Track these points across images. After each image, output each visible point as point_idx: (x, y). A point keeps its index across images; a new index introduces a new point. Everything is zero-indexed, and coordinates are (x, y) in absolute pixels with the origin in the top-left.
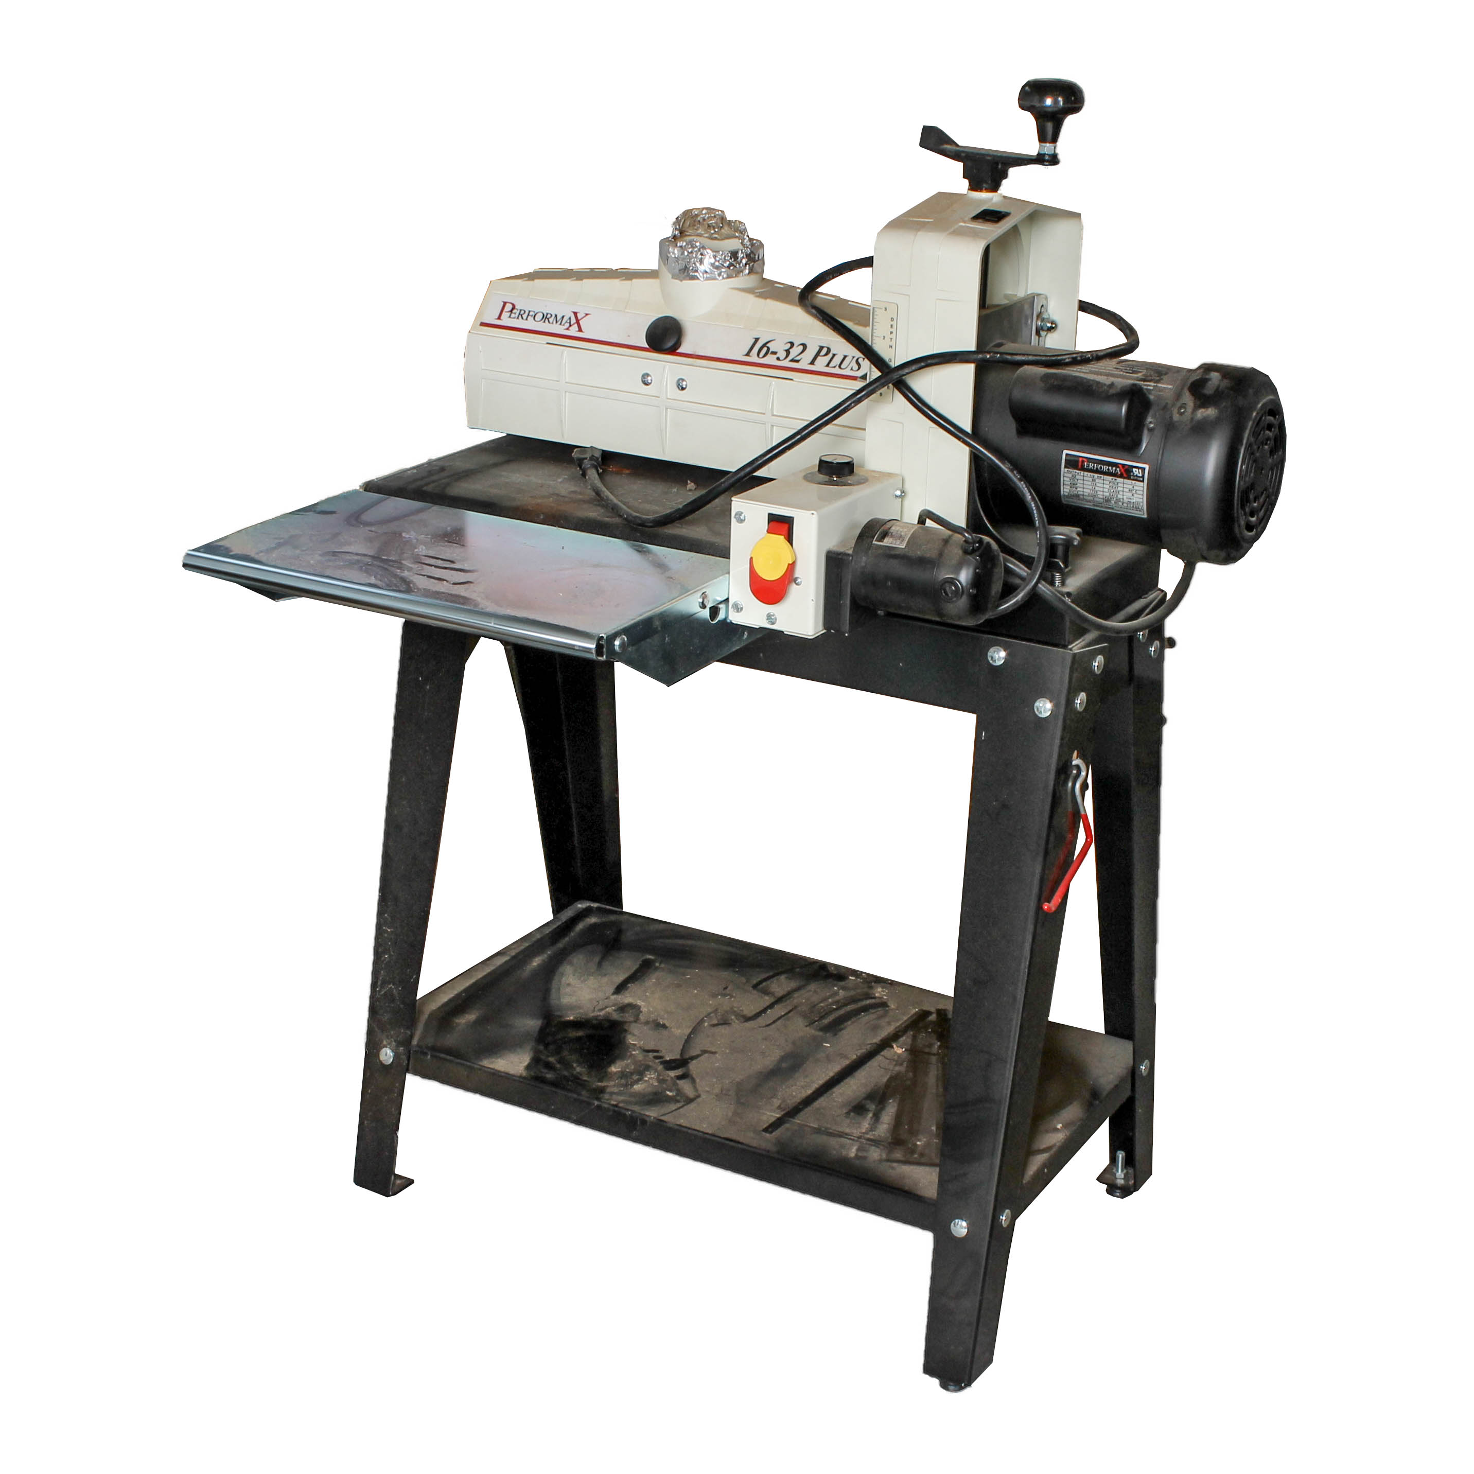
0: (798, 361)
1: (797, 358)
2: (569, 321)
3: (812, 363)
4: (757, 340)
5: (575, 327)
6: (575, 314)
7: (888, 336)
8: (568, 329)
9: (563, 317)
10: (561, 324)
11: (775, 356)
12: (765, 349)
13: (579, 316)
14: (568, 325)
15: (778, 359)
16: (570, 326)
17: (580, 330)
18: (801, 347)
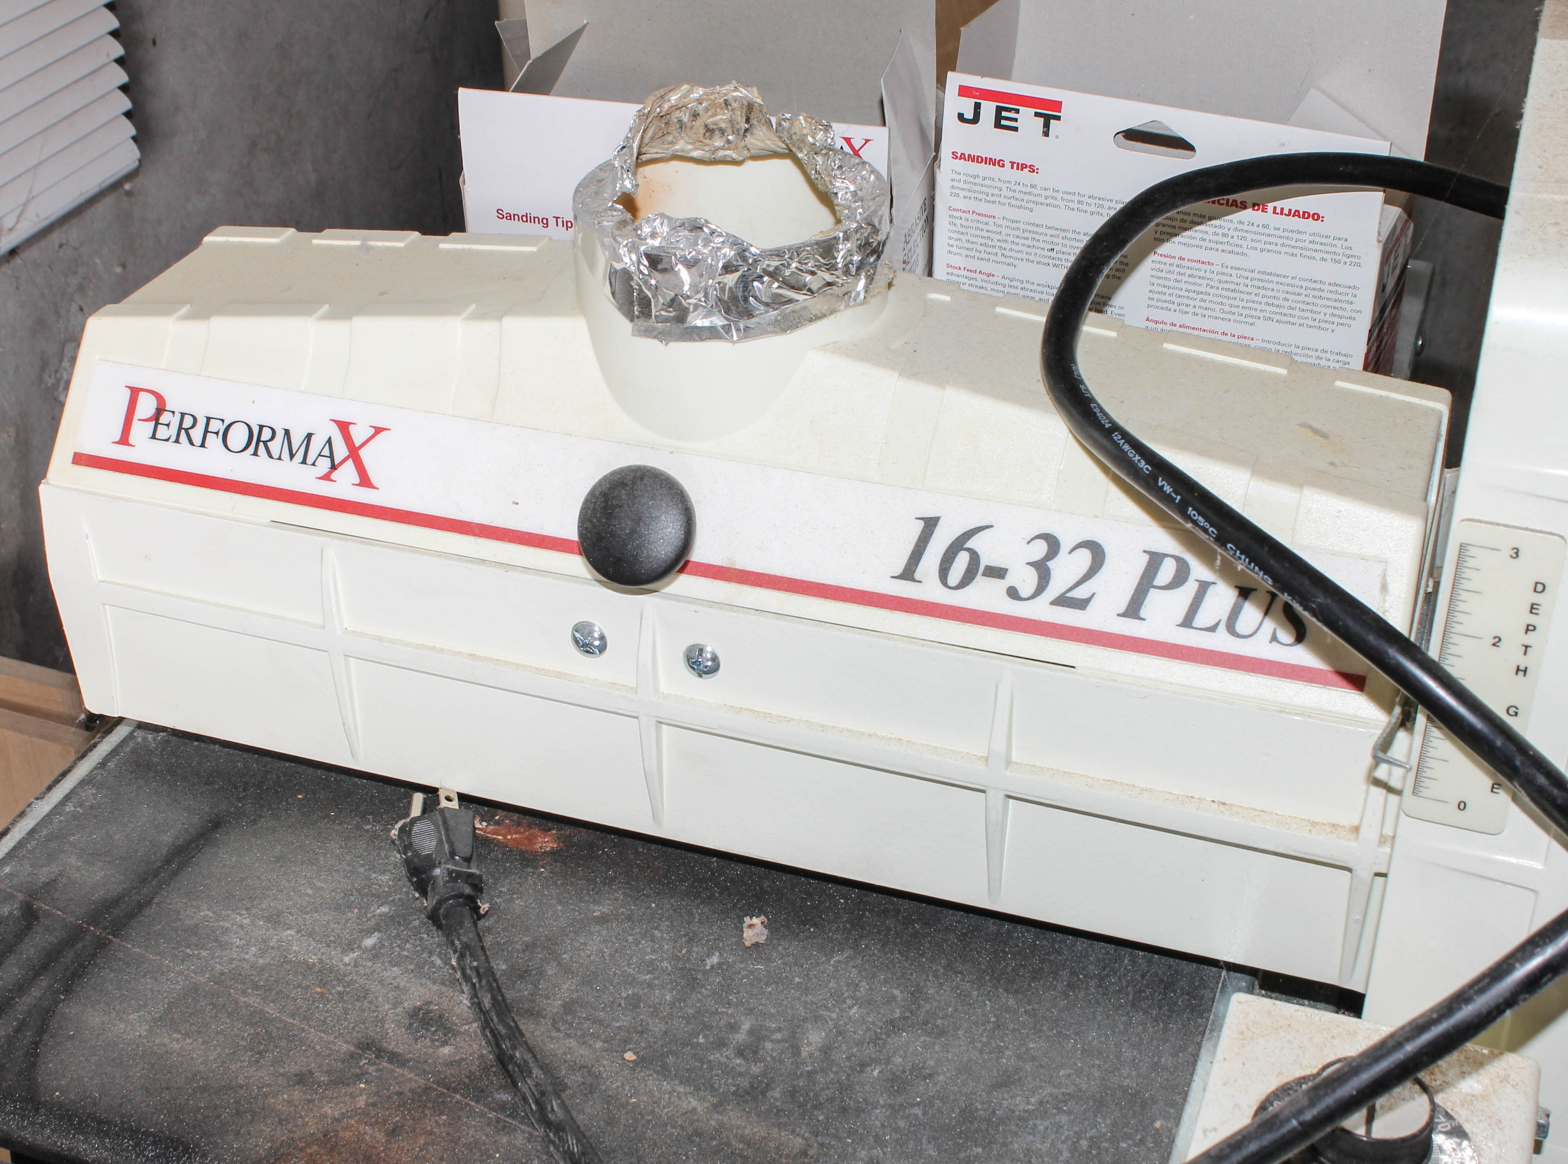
0: (1082, 604)
1: (1080, 593)
2: (326, 452)
3: (1133, 610)
4: (930, 524)
5: (347, 473)
6: (344, 427)
7: (1514, 637)
8: (327, 477)
9: (309, 436)
10: (304, 462)
11: (1000, 586)
12: (962, 561)
13: (358, 435)
14: (324, 465)
15: (1013, 593)
16: (334, 467)
17: (365, 481)
18: (1084, 558)
